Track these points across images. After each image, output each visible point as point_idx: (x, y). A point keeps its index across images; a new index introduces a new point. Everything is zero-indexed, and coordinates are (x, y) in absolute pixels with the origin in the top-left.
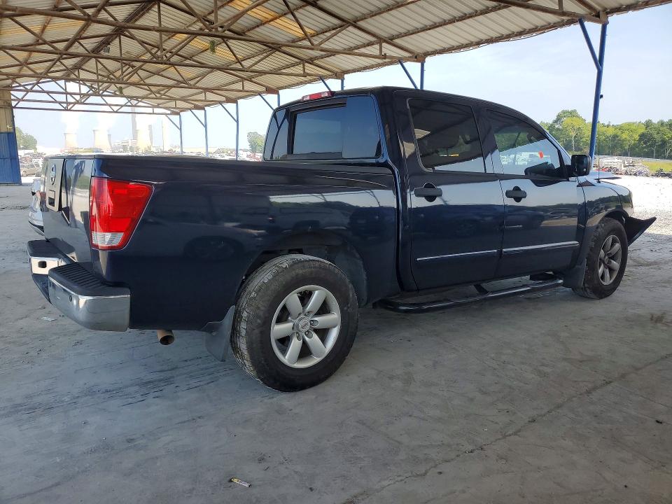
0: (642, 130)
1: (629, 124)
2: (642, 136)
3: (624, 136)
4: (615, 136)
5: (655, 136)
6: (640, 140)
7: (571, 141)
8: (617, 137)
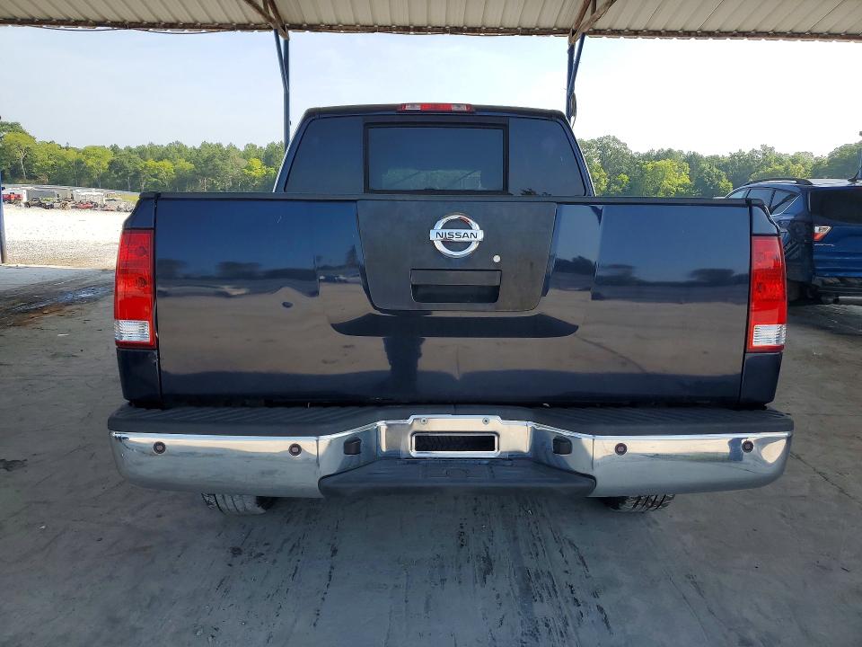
0: (110, 157)
1: (94, 148)
2: (112, 163)
3: (90, 163)
4: (79, 163)
5: (127, 165)
6: (110, 168)
7: (19, 165)
8: (83, 163)
